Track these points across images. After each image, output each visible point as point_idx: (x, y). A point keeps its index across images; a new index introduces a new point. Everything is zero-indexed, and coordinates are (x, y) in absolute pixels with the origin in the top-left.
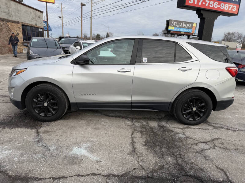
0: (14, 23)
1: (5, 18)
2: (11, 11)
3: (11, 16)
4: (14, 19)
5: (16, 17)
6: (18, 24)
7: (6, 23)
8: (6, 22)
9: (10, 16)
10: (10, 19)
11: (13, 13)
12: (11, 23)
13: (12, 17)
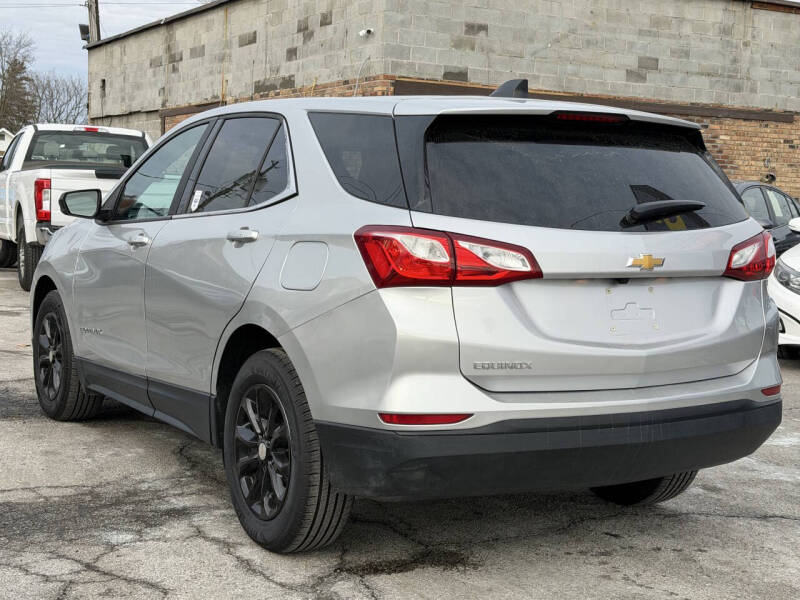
0: (754, 123)
1: (704, 100)
2: (752, 62)
3: (747, 84)
4: (760, 100)
5: (777, 90)
6: (789, 127)
7: (706, 127)
8: (706, 121)
9: (738, 89)
10: (736, 102)
11: (761, 73)
12: (738, 122)
13: (753, 90)
